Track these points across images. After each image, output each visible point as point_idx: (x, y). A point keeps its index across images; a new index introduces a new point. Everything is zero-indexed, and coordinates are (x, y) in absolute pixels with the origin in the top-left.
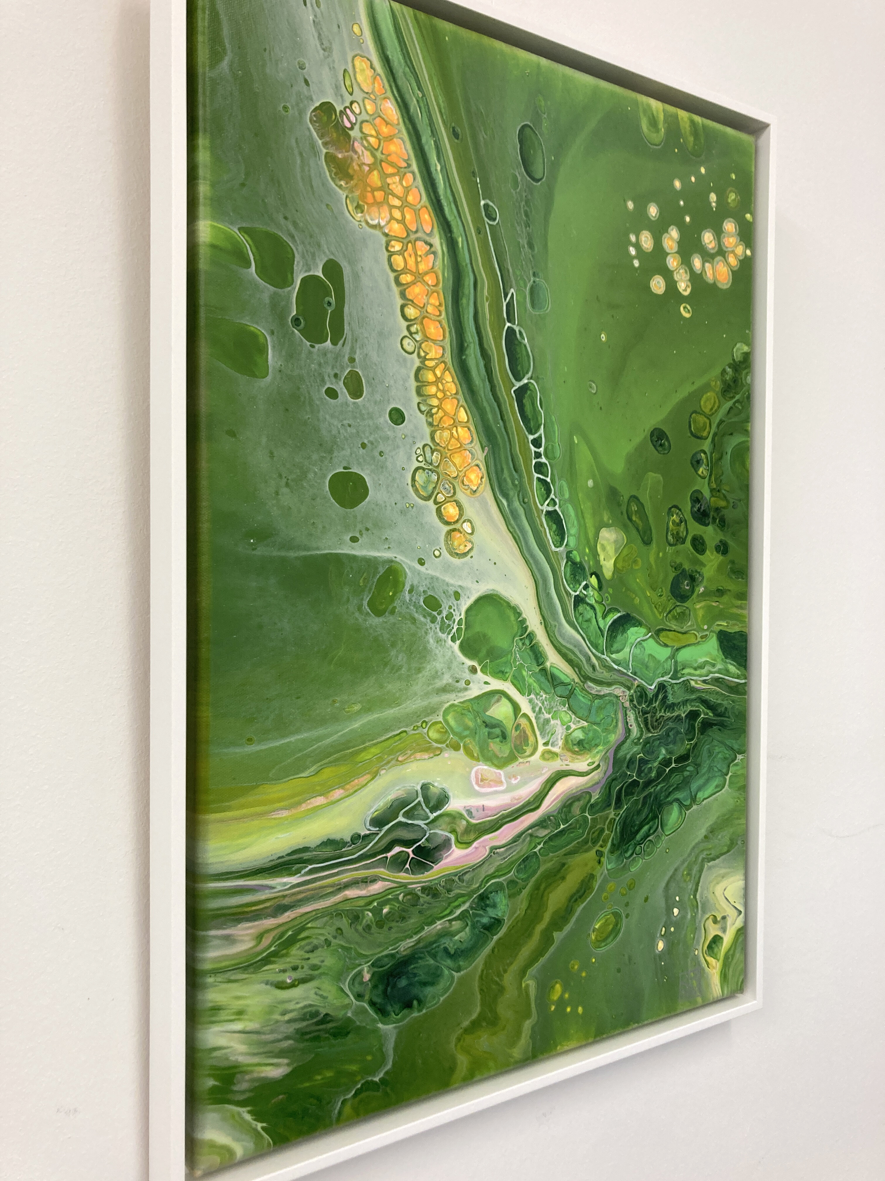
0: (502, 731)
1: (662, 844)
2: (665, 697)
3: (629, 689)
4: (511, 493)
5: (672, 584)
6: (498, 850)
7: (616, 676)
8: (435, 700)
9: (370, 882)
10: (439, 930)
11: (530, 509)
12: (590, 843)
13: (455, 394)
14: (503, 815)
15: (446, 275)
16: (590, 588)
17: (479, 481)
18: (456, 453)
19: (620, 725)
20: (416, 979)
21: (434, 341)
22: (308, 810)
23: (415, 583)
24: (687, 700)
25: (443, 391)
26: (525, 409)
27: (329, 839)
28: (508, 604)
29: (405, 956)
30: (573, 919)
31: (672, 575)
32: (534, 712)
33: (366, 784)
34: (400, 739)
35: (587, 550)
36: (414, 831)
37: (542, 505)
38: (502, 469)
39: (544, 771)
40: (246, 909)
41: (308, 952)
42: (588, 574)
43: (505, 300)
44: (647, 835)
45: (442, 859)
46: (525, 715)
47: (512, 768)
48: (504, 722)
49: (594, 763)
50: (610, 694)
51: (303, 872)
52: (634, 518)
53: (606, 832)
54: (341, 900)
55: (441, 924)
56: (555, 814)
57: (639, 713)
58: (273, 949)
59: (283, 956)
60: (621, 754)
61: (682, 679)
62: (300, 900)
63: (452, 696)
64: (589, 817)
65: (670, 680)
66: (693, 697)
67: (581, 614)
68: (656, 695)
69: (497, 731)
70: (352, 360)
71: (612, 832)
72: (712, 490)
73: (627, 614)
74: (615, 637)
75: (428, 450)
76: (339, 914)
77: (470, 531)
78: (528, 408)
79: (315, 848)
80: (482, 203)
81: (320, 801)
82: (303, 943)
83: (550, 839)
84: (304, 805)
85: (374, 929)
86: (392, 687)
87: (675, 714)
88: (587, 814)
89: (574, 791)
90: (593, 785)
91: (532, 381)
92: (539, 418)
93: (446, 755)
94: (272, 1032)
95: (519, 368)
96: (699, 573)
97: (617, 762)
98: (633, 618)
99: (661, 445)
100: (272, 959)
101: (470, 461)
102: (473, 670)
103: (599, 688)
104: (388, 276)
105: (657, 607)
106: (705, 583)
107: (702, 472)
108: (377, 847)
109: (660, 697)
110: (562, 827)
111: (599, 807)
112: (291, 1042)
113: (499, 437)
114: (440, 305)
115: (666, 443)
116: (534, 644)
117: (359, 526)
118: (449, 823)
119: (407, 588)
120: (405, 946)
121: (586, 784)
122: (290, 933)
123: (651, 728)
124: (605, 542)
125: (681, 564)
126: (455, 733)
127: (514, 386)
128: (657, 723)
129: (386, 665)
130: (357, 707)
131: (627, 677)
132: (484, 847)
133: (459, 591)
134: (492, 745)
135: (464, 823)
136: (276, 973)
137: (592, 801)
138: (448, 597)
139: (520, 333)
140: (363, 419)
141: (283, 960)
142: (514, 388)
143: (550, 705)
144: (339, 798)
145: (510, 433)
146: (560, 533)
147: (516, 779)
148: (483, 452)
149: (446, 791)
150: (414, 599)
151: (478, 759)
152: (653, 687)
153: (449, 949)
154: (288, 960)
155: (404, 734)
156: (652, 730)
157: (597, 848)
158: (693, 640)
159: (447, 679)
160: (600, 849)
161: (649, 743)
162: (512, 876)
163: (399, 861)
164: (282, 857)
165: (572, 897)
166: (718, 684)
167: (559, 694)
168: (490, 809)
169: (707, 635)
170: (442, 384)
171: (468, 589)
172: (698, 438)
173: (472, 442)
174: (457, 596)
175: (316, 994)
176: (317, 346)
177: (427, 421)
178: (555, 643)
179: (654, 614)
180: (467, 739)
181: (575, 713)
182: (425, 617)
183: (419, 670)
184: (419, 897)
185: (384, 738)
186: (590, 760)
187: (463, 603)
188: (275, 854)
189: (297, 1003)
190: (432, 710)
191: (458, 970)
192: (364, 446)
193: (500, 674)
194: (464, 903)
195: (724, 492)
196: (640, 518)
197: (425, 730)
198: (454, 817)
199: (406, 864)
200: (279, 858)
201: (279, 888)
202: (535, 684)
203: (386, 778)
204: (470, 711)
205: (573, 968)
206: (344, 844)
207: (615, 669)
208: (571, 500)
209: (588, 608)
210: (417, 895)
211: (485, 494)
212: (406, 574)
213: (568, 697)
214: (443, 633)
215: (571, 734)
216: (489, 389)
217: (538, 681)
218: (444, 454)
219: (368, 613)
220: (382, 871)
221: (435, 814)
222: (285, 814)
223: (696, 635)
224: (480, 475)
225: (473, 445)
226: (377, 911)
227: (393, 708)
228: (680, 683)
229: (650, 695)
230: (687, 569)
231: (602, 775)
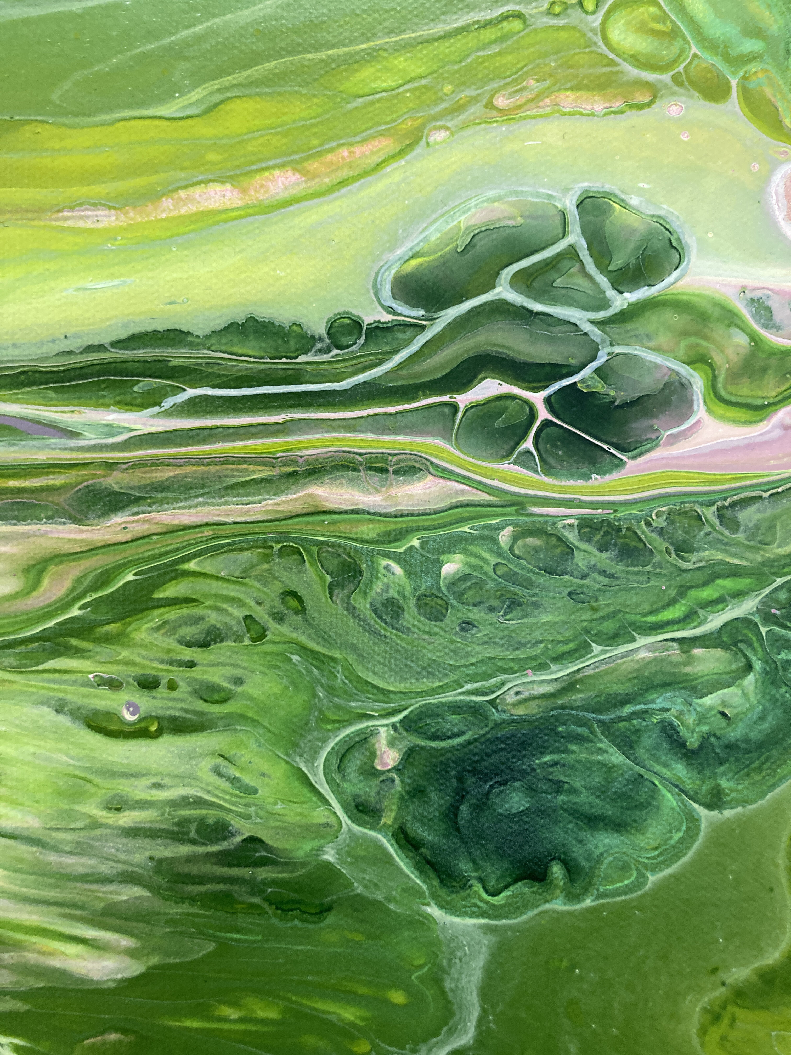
9: (396, 472)
10: (647, 664)
20: (562, 798)
22: (183, 220)
27: (251, 319)
29: (522, 721)
33: (379, 166)
34: (502, 39)
36: (552, 339)
41: (189, 645)
45: (654, 443)
51: (168, 403)
54: (298, 508)
55: (650, 647)
58: (75, 612)
59: (108, 639)
62: (162, 487)
76: (292, 551)
79: (207, 337)
81: (220, 196)
82: (173, 614)
84: (167, 203)
85: (412, 617)
93: (674, 110)
94: (80, 849)
100: (74, 642)
108: (417, 368)
112: (138, 891)
118: (685, 334)
122: (130, 577)
126: (709, 44)
135: (741, 340)
136: (87, 684)
141: (106, 650)
144: (283, 195)
149: (674, 225)
153: (683, 731)
154: (125, 654)
155: (516, 25)
163: (498, 424)
164: (100, 348)
175: (217, 772)
184: (570, 550)
188: (77, 336)
189: (156, 786)
191: (715, 801)
194: (739, 595)
197: (596, 21)
198: (703, 318)
199: (523, 437)
200: (90, 349)
201: (91, 439)
203: (451, 155)
206: (307, 341)
210: (561, 540)
220: (436, 446)
221: (631, 297)
222: (104, 220)
226: (421, 566)
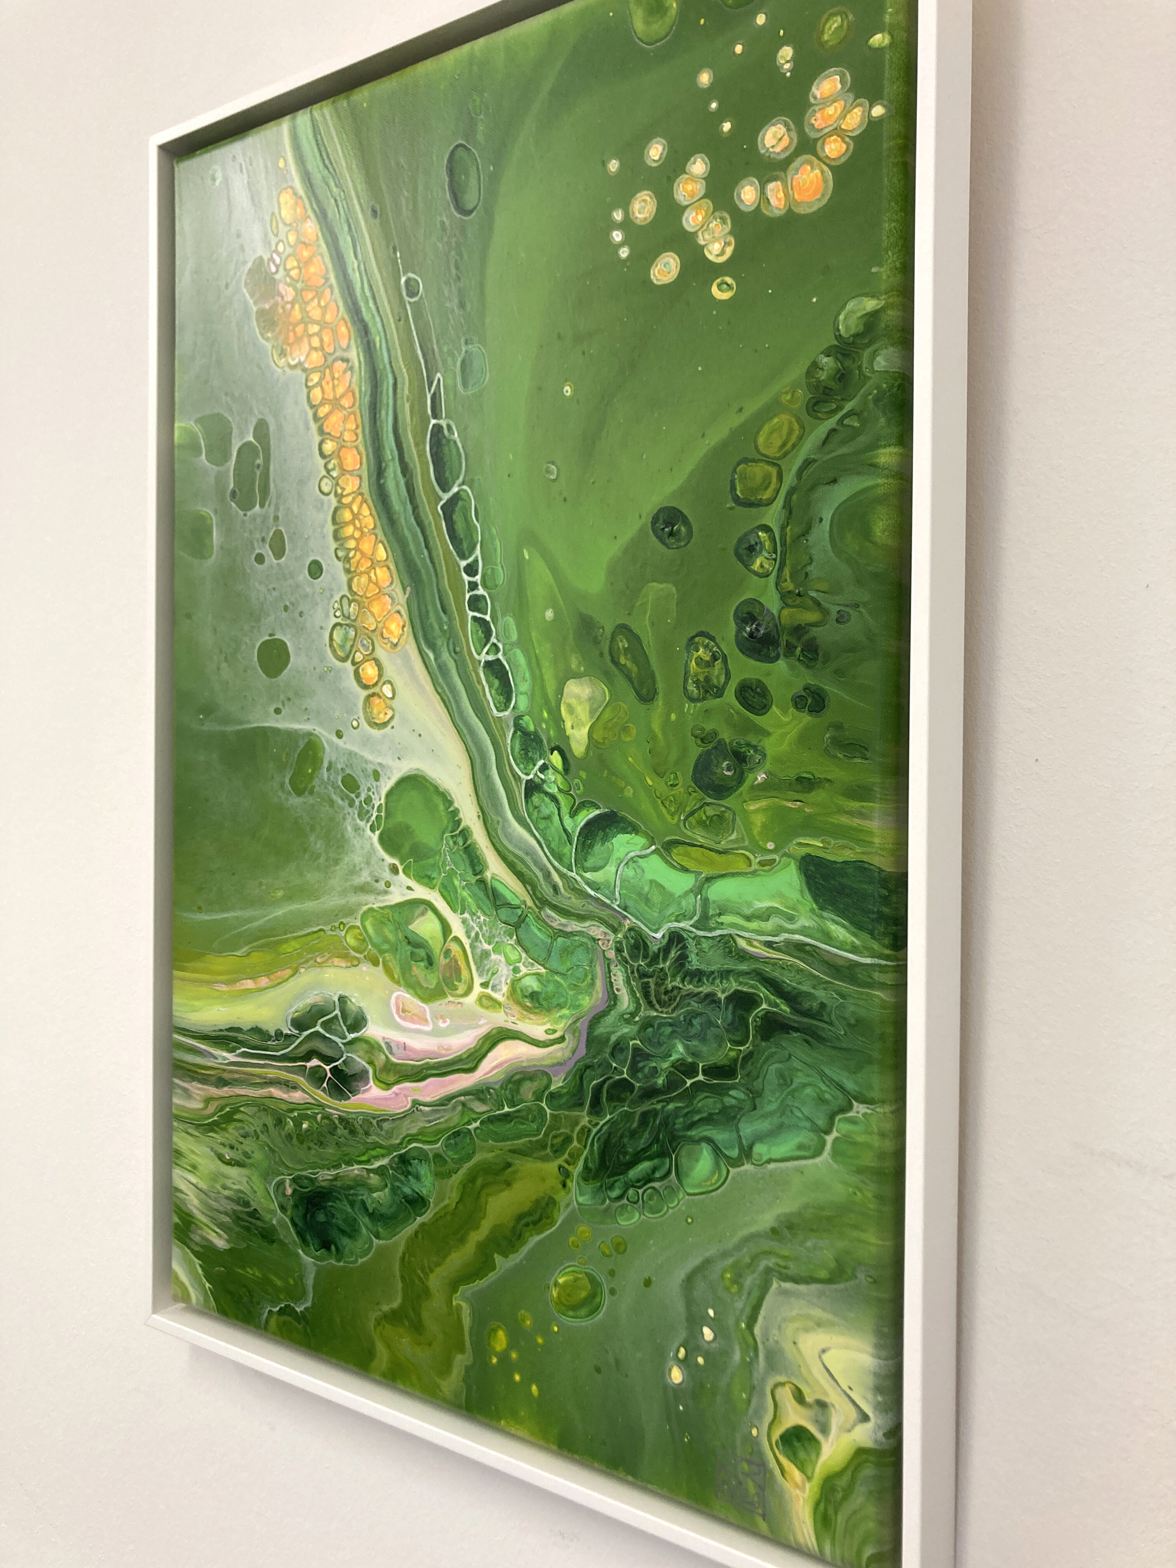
0: (427, 954)
1: (679, 1204)
2: (682, 958)
3: (615, 931)
4: (439, 642)
5: (696, 766)
6: (421, 1107)
7: (592, 907)
8: (353, 899)
9: (291, 1088)
10: (357, 1175)
11: (464, 661)
12: (549, 1150)
13: (373, 529)
14: (428, 1063)
15: (363, 389)
16: (551, 771)
17: (401, 632)
18: (374, 600)
19: (599, 983)
20: (334, 1220)
21: (351, 473)
23: (333, 759)
24: (729, 972)
25: (361, 529)
26: (456, 527)
27: (257, 1027)
28: (436, 788)
29: (321, 1187)
30: (525, 1250)
31: (695, 751)
32: (469, 937)
33: (288, 979)
34: (318, 938)
35: (545, 715)
36: (331, 1047)
37: (479, 654)
38: (427, 612)
39: (481, 1022)
40: (199, 1071)
41: (242, 1136)
42: (547, 748)
43: (430, 391)
44: (648, 1179)
45: (359, 1091)
46: (456, 939)
47: (440, 1005)
48: (430, 942)
49: (555, 1031)
50: (580, 933)
51: (238, 1052)
52: (623, 660)
53: (575, 1143)
54: (267, 1095)
55: (358, 1169)
56: (497, 1087)
57: (633, 972)
58: (216, 1118)
59: (223, 1129)
60: (601, 1030)
61: (718, 932)
62: (236, 1080)
63: (371, 898)
64: (548, 1111)
65: (694, 930)
66: (744, 967)
67: (536, 807)
68: (666, 950)
69: (422, 953)
70: (276, 518)
71: (585, 1147)
72: (785, 596)
73: (612, 811)
74: (591, 846)
75: (345, 601)
76: (266, 1109)
77: (390, 695)
78: (460, 526)
79: (246, 1031)
80: (403, 280)
81: (249, 984)
82: (239, 1125)
83: (491, 1120)
84: (238, 984)
85: (295, 1141)
86: (312, 877)
87: (705, 989)
88: (544, 1105)
89: (524, 1064)
90: (554, 1065)
91: (465, 487)
92: (474, 536)
93: (364, 969)
94: (216, 1200)
95: (447, 474)
96: (755, 748)
97: (593, 1041)
98: (623, 819)
99: (671, 534)
100: (216, 1128)
101: (390, 607)
102: (394, 870)
103: (563, 921)
104: (306, 414)
105: (667, 803)
106: (768, 765)
107: (762, 566)
108: (297, 1051)
109: (673, 954)
110: (506, 1109)
111: (563, 1100)
113: (423, 571)
114: (357, 427)
115: (683, 529)
116: (469, 845)
117: (282, 697)
118: (367, 1052)
119: (326, 765)
120: (324, 1175)
121: (543, 1059)
122: (229, 1109)
123: (655, 1002)
124: (573, 701)
125: (715, 733)
126: (373, 945)
127: (441, 499)
128: (667, 999)
129: (305, 850)
130: (280, 894)
131: (609, 912)
132: (406, 1096)
133: (379, 769)
134: (414, 968)
135: (383, 1056)
136: (218, 1143)
137: (552, 1088)
138: (367, 777)
139: (449, 427)
140: (286, 580)
141: (223, 1133)
142: (442, 503)
143: (491, 932)
144: (265, 986)
145: (436, 562)
146: (506, 691)
147: (444, 1022)
148: (405, 593)
149: (364, 1011)
150: (331, 778)
151: (398, 983)
152: (658, 935)
153: (368, 1205)
154: (227, 1135)
155: (322, 933)
156: (657, 1006)
157: (560, 1161)
158: (742, 866)
159: (365, 877)
160: (566, 1166)
161: (652, 1026)
162: (438, 1148)
163: (317, 1076)
165: (520, 1217)
166: (802, 955)
167: (504, 919)
168: (412, 1050)
169: (775, 860)
170: (359, 520)
171: (389, 767)
172: (751, 505)
173: (392, 583)
174: (376, 776)
175: (247, 1183)
176: (249, 513)
177: (344, 568)
178: (498, 845)
179: (660, 816)
180: (386, 955)
181: (526, 951)
182: (342, 799)
183: (337, 862)
184: (335, 1127)
185: (303, 933)
186: (548, 1026)
187: (383, 784)
189: (234, 1183)
190: (350, 911)
191: (378, 1237)
192: (286, 608)
193: (425, 879)
194: (383, 1156)
195: (813, 594)
196: (635, 661)
197: (343, 933)
198: (372, 1047)
199: (324, 1082)
200: (221, 1030)
201: (221, 1060)
202: (470, 900)
203: (306, 977)
204: (389, 920)
205: (523, 1321)
206: (270, 1038)
207: (591, 896)
208: (520, 643)
209: (547, 799)
210: (334, 1123)
211: (407, 647)
212: (324, 748)
213: (517, 926)
214: (361, 820)
215: (520, 979)
216: (411, 512)
217: (474, 896)
218: (362, 605)
219: (289, 793)
220: (301, 1080)
221: (353, 1036)
222: (224, 988)
223: (748, 858)
224: (401, 624)
225: (393, 587)
226: (298, 1123)
227: (312, 900)
228: (713, 938)
229: (654, 948)
230: (727, 741)
231: (568, 1054)
